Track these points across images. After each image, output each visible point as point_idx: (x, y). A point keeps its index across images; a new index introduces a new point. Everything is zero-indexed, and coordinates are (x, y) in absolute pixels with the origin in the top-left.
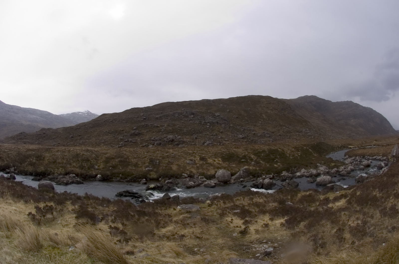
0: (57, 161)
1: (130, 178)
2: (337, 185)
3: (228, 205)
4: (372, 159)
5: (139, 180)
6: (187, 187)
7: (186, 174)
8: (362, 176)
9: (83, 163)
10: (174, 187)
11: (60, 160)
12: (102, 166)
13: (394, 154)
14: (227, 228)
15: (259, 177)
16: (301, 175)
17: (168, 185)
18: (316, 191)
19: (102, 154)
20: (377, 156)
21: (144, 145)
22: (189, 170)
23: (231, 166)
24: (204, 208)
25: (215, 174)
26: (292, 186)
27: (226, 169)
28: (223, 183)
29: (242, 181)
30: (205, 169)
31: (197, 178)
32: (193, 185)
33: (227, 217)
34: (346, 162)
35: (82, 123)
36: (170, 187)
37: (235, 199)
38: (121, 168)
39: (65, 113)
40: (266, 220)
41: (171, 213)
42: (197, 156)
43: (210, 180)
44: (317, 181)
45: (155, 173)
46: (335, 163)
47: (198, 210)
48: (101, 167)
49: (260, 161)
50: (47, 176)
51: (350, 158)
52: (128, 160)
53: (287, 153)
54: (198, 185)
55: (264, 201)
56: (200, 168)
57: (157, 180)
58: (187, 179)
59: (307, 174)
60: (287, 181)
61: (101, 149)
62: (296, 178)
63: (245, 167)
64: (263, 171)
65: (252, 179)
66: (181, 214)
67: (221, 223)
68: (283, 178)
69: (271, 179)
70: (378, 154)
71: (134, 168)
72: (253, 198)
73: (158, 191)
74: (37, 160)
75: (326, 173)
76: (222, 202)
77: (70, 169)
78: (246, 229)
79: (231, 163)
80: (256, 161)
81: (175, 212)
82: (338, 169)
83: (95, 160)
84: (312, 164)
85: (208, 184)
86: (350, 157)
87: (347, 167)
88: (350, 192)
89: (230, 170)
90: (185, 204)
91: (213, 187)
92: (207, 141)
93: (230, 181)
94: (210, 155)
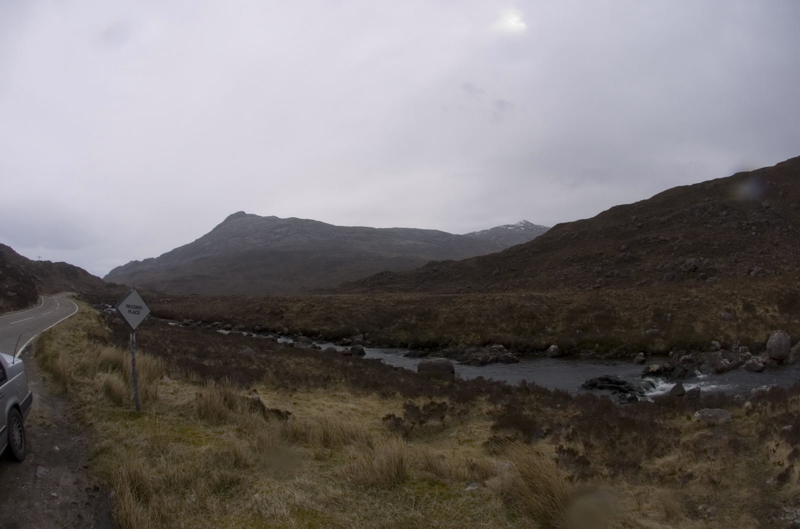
0: (467, 321)
1: (615, 351)
3: (778, 413)
5: (632, 355)
6: (717, 369)
7: (717, 342)
9: (522, 323)
10: (694, 369)
11: (473, 318)
12: (560, 328)
14: (763, 465)
17: (685, 366)
19: (562, 305)
21: (643, 281)
22: (725, 332)
23: (792, 322)
24: (739, 417)
25: (767, 340)
27: (785, 329)
28: (777, 362)
30: (750, 331)
31: (736, 349)
32: (727, 367)
33: (770, 441)
35: (517, 246)
36: (686, 371)
38: (598, 331)
39: (478, 230)
41: (681, 426)
42: (739, 302)
43: (757, 354)
45: (662, 340)
47: (727, 423)
48: (558, 329)
50: (440, 348)
52: (613, 314)
54: (736, 367)
56: (742, 327)
57: (665, 354)
58: (718, 354)
61: (558, 294)
66: (698, 429)
67: (758, 453)
71: (624, 331)
73: (664, 378)
74: (421, 320)
76: (769, 404)
77: (492, 334)
78: (789, 469)
79: (793, 315)
81: (688, 423)
83: (547, 317)
85: (753, 363)
89: (790, 331)
90: (710, 408)
91: (760, 371)
92: (754, 267)
93: (788, 357)
94: (760, 297)
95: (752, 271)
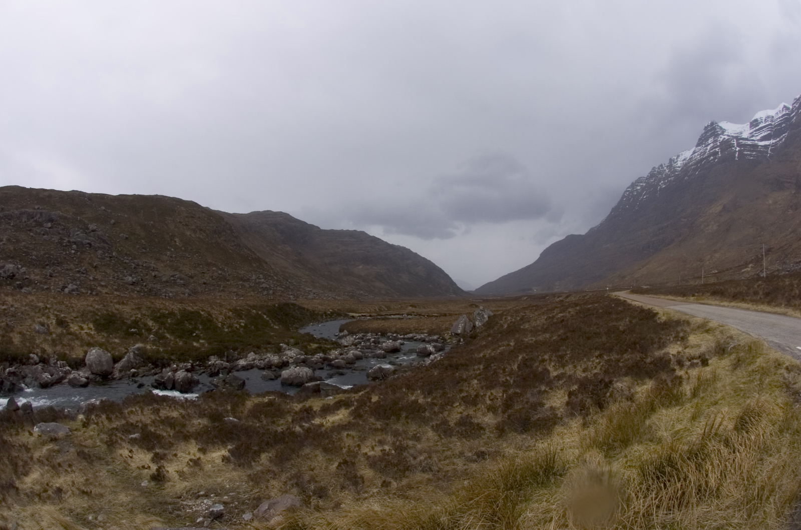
2: (328, 385)
3: (116, 424)
4: (404, 339)
6: (40, 383)
7: (35, 356)
8: (380, 368)
10: (20, 383)
13: (459, 331)
14: (127, 471)
15: (165, 367)
16: (248, 365)
17: (11, 379)
18: (283, 395)
20: (417, 333)
22: (40, 346)
23: (111, 341)
24: (76, 430)
25: (85, 356)
26: (231, 385)
27: (104, 347)
28: (101, 377)
29: (134, 375)
30: (66, 346)
31: (54, 364)
32: (49, 381)
33: (121, 449)
34: (344, 342)
36: (14, 384)
37: (126, 411)
40: (192, 452)
42: (52, 317)
43: (77, 369)
44: (282, 377)
46: (320, 343)
47: (67, 436)
49: (164, 333)
51: (352, 336)
53: (217, 319)
54: (59, 381)
55: (181, 414)
56: (58, 342)
58: (37, 368)
59: (261, 363)
60: (221, 375)
62: (238, 371)
63: (137, 346)
64: (172, 354)
65: (153, 371)
66: (43, 444)
67: (114, 461)
68: (213, 369)
69: (188, 370)
70: (418, 330)
72: (159, 410)
75: (300, 361)
76: (104, 416)
78: (161, 471)
79: (112, 334)
80: (156, 334)
81: (33, 439)
82: (325, 354)
84: (269, 343)
85: (75, 378)
86: (352, 333)
87: (346, 352)
88: (357, 396)
89: (110, 349)
91: (85, 385)
92: (68, 284)
93: (112, 373)
94: (74, 315)
95: (66, 287)
